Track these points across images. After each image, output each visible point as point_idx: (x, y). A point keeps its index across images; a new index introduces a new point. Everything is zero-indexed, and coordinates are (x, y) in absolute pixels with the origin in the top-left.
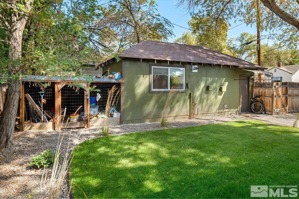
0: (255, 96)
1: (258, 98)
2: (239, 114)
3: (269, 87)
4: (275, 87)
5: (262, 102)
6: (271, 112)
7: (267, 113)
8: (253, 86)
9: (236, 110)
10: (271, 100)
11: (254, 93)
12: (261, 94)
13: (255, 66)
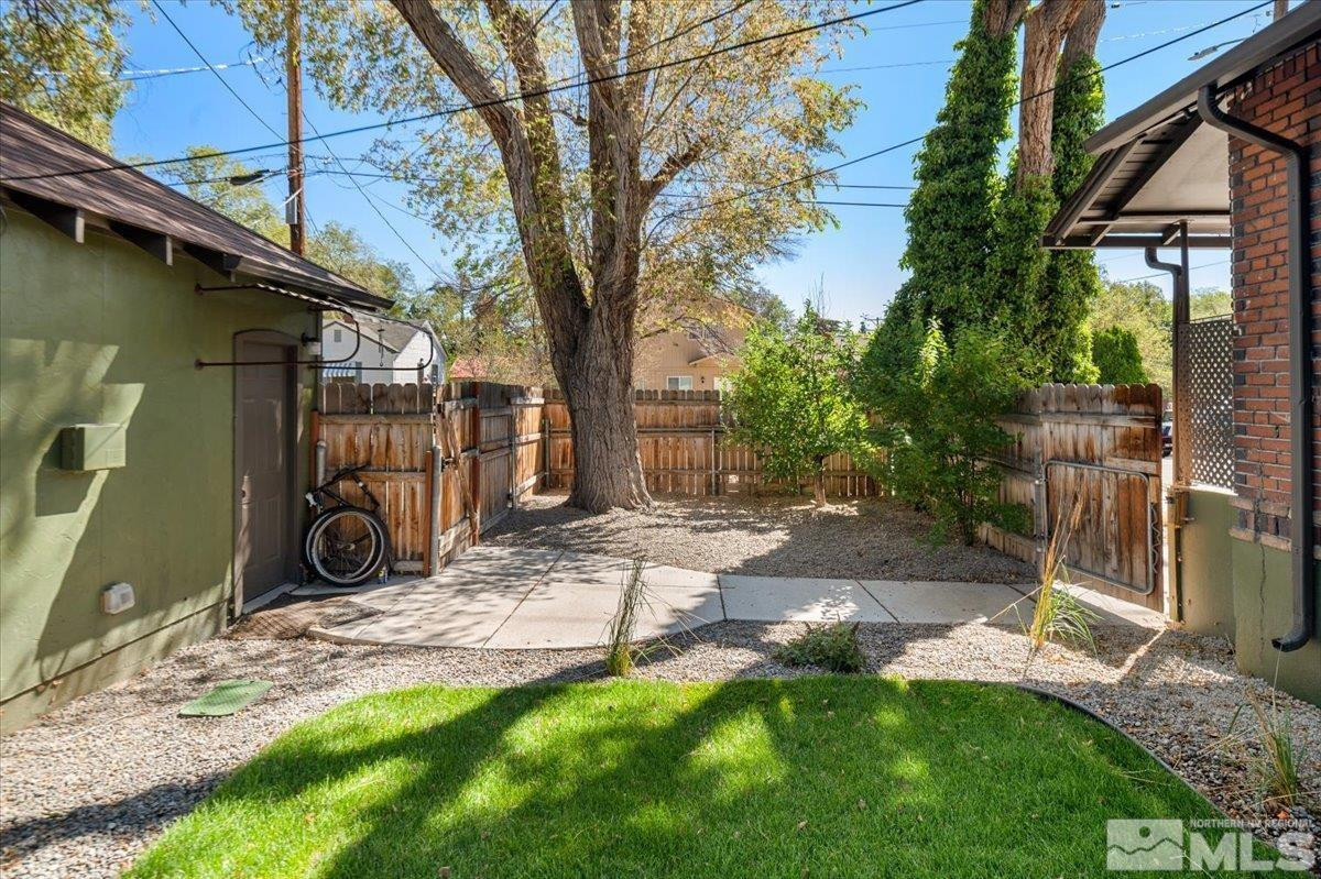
0: (326, 471)
1: (344, 486)
2: (232, 621)
3: (407, 413)
4: (441, 409)
5: (373, 506)
6: (421, 558)
7: (401, 566)
8: (314, 408)
9: (210, 599)
10: (419, 488)
11: (321, 454)
12: (362, 456)
13: (331, 276)
